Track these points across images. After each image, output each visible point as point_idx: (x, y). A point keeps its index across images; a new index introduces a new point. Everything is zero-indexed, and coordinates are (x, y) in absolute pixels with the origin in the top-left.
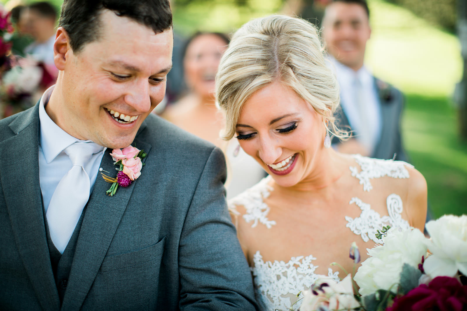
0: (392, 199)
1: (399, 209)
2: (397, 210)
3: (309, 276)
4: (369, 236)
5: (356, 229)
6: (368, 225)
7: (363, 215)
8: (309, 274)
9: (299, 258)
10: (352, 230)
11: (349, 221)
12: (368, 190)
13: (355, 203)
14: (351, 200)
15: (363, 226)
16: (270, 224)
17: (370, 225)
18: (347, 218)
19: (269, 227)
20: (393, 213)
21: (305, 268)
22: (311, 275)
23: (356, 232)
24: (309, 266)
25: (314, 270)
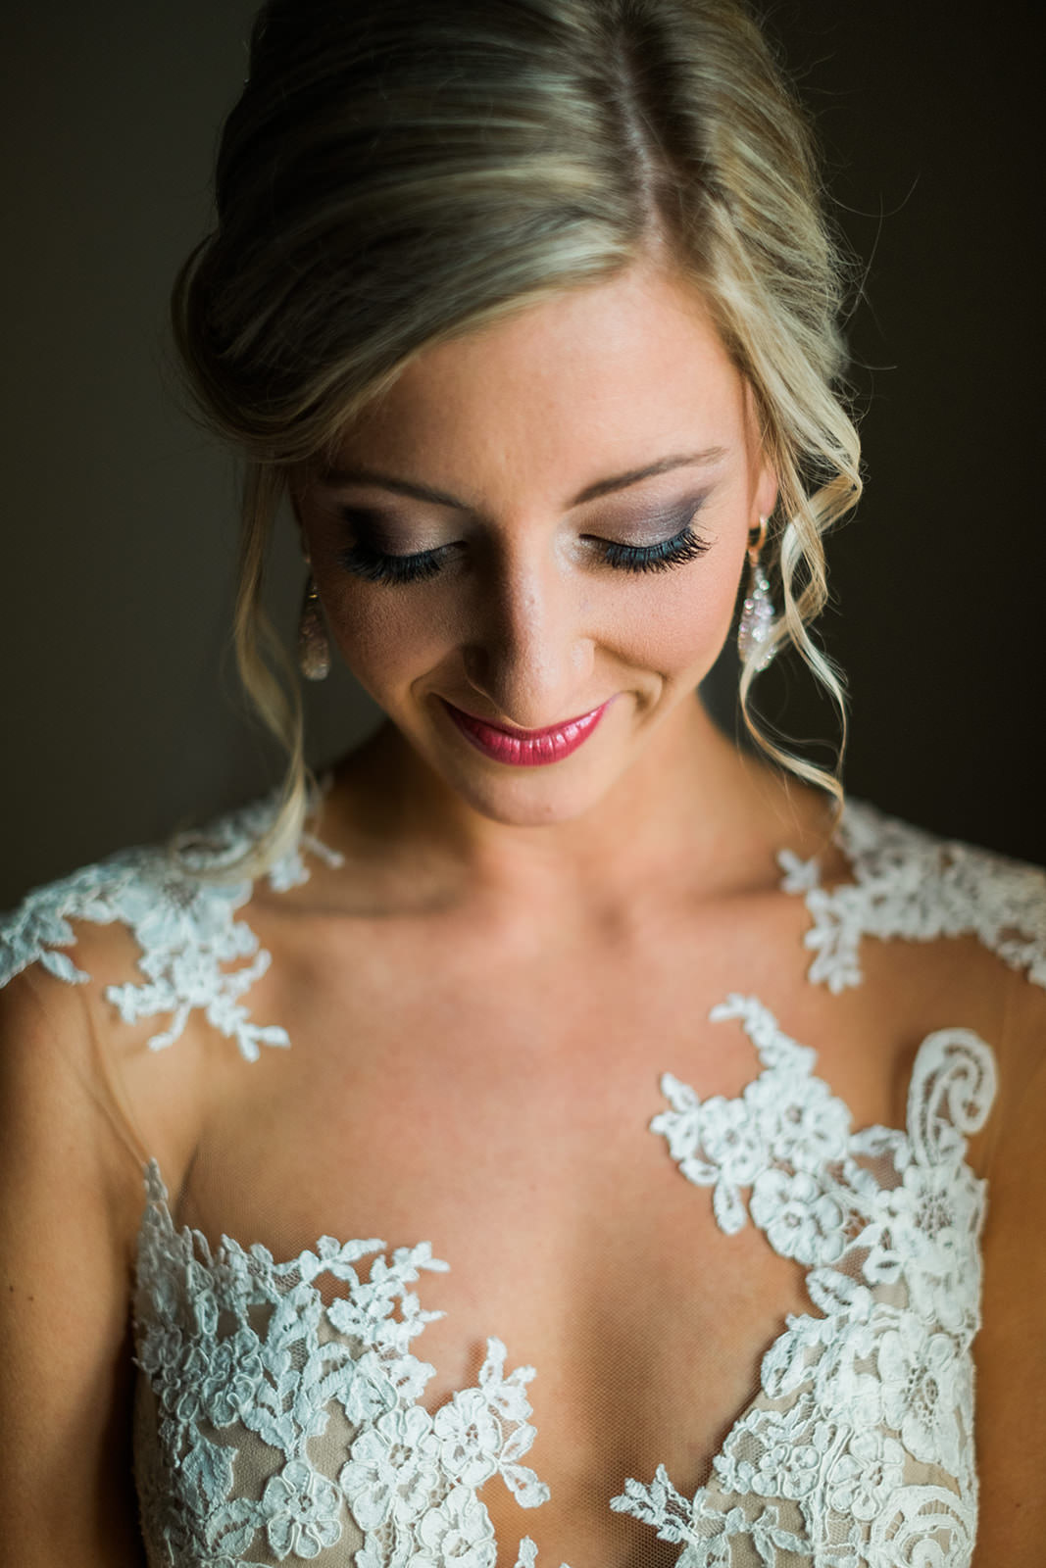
0: (951, 1051)
1: (971, 1110)
2: (958, 1112)
3: (383, 1358)
4: (755, 1202)
5: (702, 1155)
6: (772, 1146)
7: (760, 1094)
8: (383, 1350)
9: (355, 1250)
10: (677, 1152)
11: (679, 1104)
12: (836, 985)
13: (741, 1022)
14: (724, 1001)
15: (741, 1149)
16: (260, 1044)
17: (780, 1151)
18: (671, 1086)
19: (251, 1053)
20: (931, 1120)
21: (372, 1311)
22: (392, 1355)
23: (693, 1169)
24: (396, 1301)
25: (418, 1328)
